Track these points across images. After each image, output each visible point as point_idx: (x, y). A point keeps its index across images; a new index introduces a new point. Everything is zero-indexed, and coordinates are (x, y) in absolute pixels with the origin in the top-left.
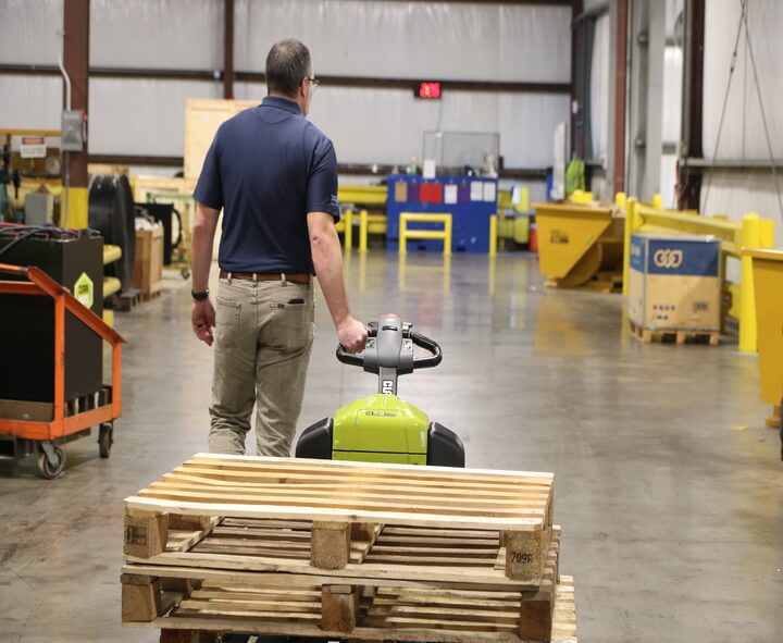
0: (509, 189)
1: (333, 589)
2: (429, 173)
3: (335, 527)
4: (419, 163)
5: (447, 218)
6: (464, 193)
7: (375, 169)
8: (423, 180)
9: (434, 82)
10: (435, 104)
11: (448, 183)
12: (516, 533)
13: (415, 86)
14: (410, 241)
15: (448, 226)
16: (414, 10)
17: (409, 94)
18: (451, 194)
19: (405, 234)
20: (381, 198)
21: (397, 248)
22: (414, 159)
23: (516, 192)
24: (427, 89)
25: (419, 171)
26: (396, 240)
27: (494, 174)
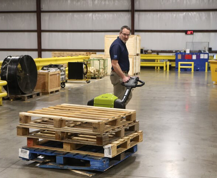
0: (213, 55)
1: (57, 132)
2: (188, 52)
3: (57, 120)
4: (185, 50)
5: (193, 63)
6: (198, 57)
7: (174, 51)
8: (186, 54)
9: (191, 31)
10: (192, 36)
11: (194, 55)
12: (94, 123)
13: (186, 32)
14: (181, 68)
15: (193, 65)
16: (186, 14)
17: (184, 34)
18: (194, 57)
19: (180, 67)
20: (174, 58)
21: (178, 70)
22: (183, 49)
23: (215, 56)
24: (189, 32)
25: (185, 52)
26: (178, 68)
27: (207, 52)
